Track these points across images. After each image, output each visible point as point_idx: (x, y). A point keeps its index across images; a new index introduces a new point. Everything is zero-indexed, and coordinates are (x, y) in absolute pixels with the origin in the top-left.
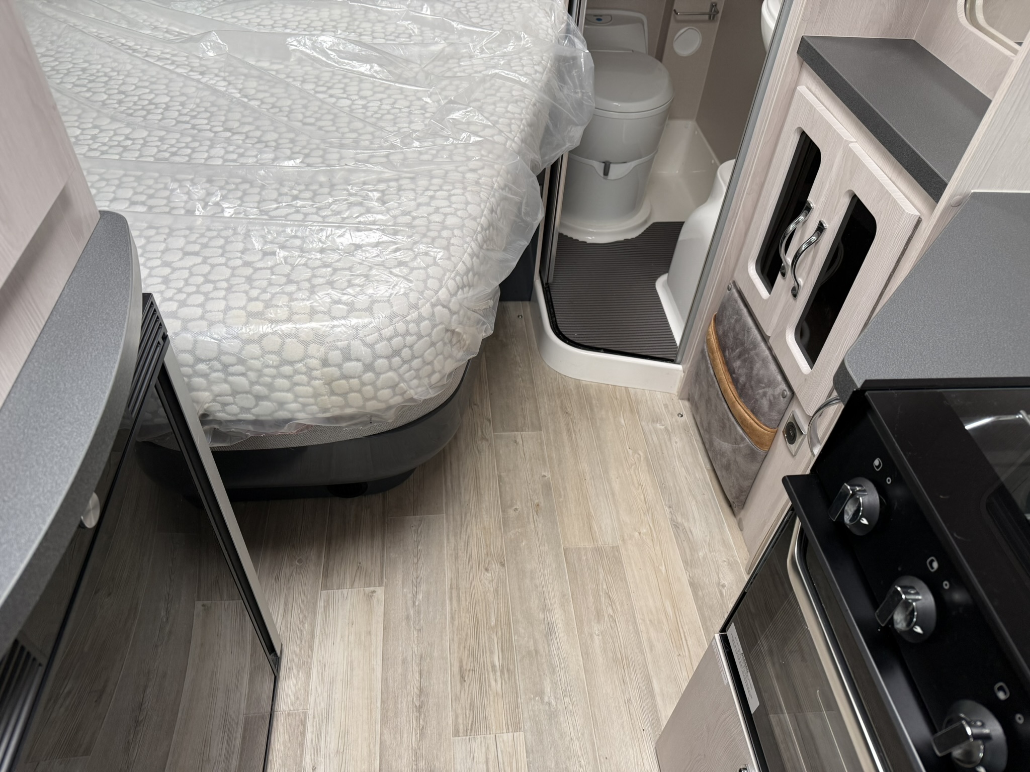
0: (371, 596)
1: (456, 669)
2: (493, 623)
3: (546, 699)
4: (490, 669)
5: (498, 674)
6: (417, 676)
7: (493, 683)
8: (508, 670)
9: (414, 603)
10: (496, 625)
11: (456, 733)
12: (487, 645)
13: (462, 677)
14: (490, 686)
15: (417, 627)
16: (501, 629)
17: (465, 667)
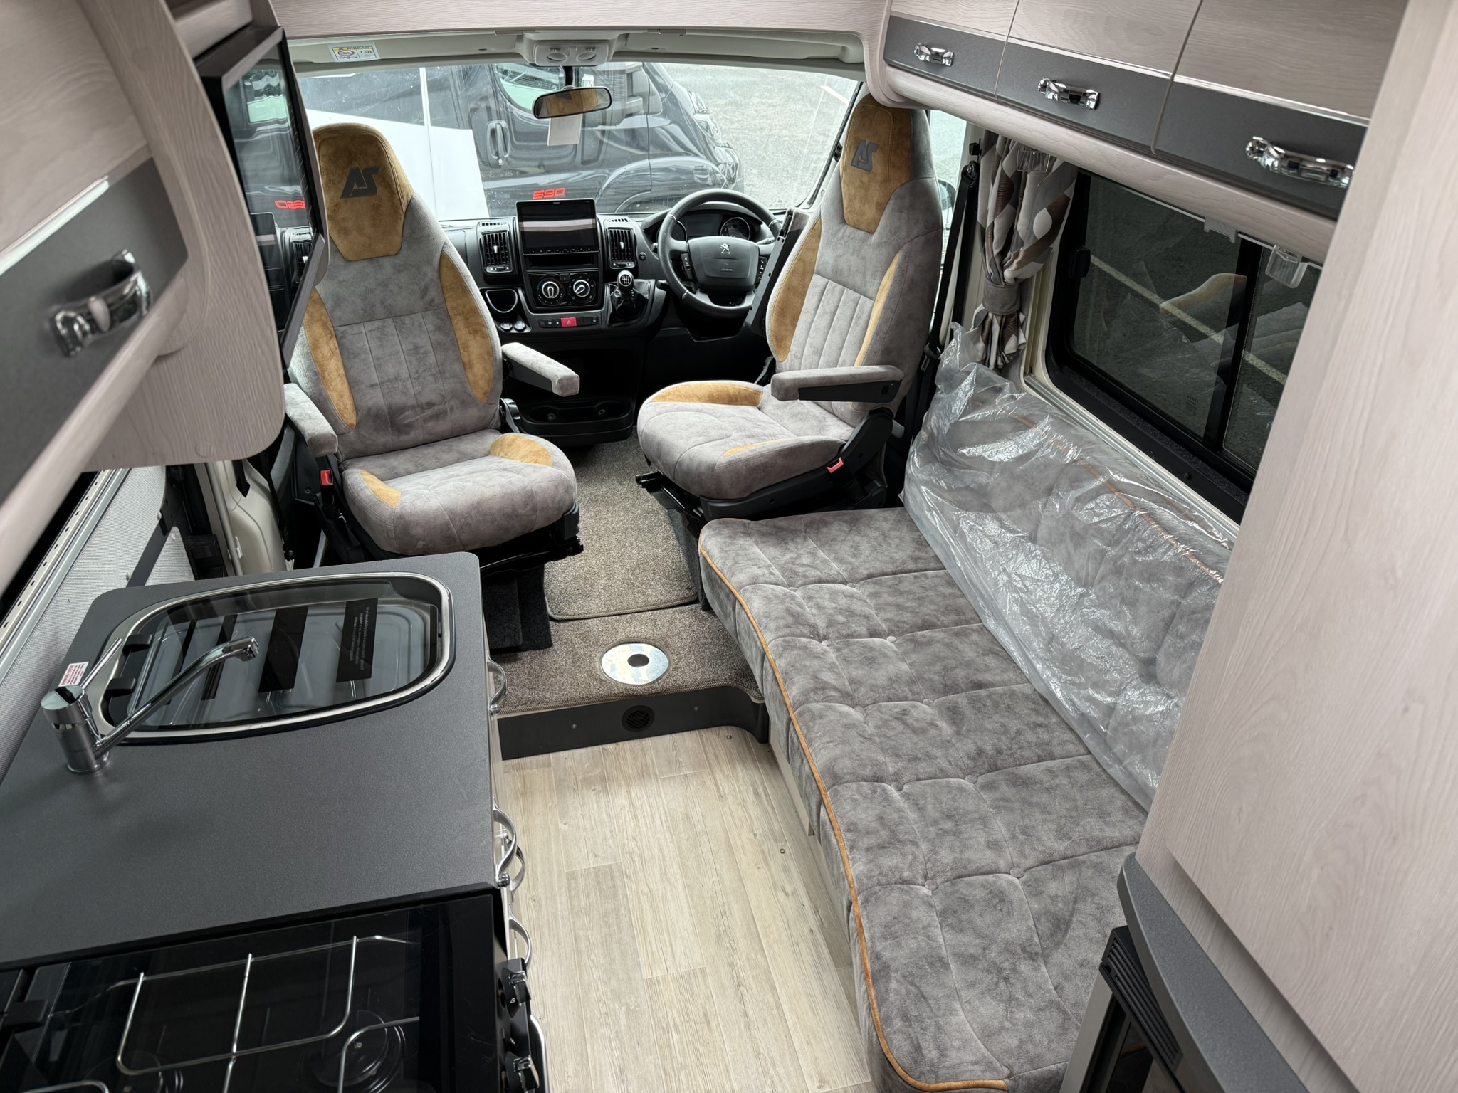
0: (821, 1082)
1: (713, 1024)
2: (682, 1073)
3: (624, 1009)
4: (680, 1027)
5: (672, 1023)
6: (749, 1011)
7: (675, 1015)
8: (663, 1028)
9: (773, 1082)
10: (679, 1072)
11: (702, 971)
12: (686, 1050)
13: (706, 1016)
14: (678, 1012)
15: (762, 1056)
16: (673, 1068)
17: (706, 1025)
